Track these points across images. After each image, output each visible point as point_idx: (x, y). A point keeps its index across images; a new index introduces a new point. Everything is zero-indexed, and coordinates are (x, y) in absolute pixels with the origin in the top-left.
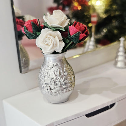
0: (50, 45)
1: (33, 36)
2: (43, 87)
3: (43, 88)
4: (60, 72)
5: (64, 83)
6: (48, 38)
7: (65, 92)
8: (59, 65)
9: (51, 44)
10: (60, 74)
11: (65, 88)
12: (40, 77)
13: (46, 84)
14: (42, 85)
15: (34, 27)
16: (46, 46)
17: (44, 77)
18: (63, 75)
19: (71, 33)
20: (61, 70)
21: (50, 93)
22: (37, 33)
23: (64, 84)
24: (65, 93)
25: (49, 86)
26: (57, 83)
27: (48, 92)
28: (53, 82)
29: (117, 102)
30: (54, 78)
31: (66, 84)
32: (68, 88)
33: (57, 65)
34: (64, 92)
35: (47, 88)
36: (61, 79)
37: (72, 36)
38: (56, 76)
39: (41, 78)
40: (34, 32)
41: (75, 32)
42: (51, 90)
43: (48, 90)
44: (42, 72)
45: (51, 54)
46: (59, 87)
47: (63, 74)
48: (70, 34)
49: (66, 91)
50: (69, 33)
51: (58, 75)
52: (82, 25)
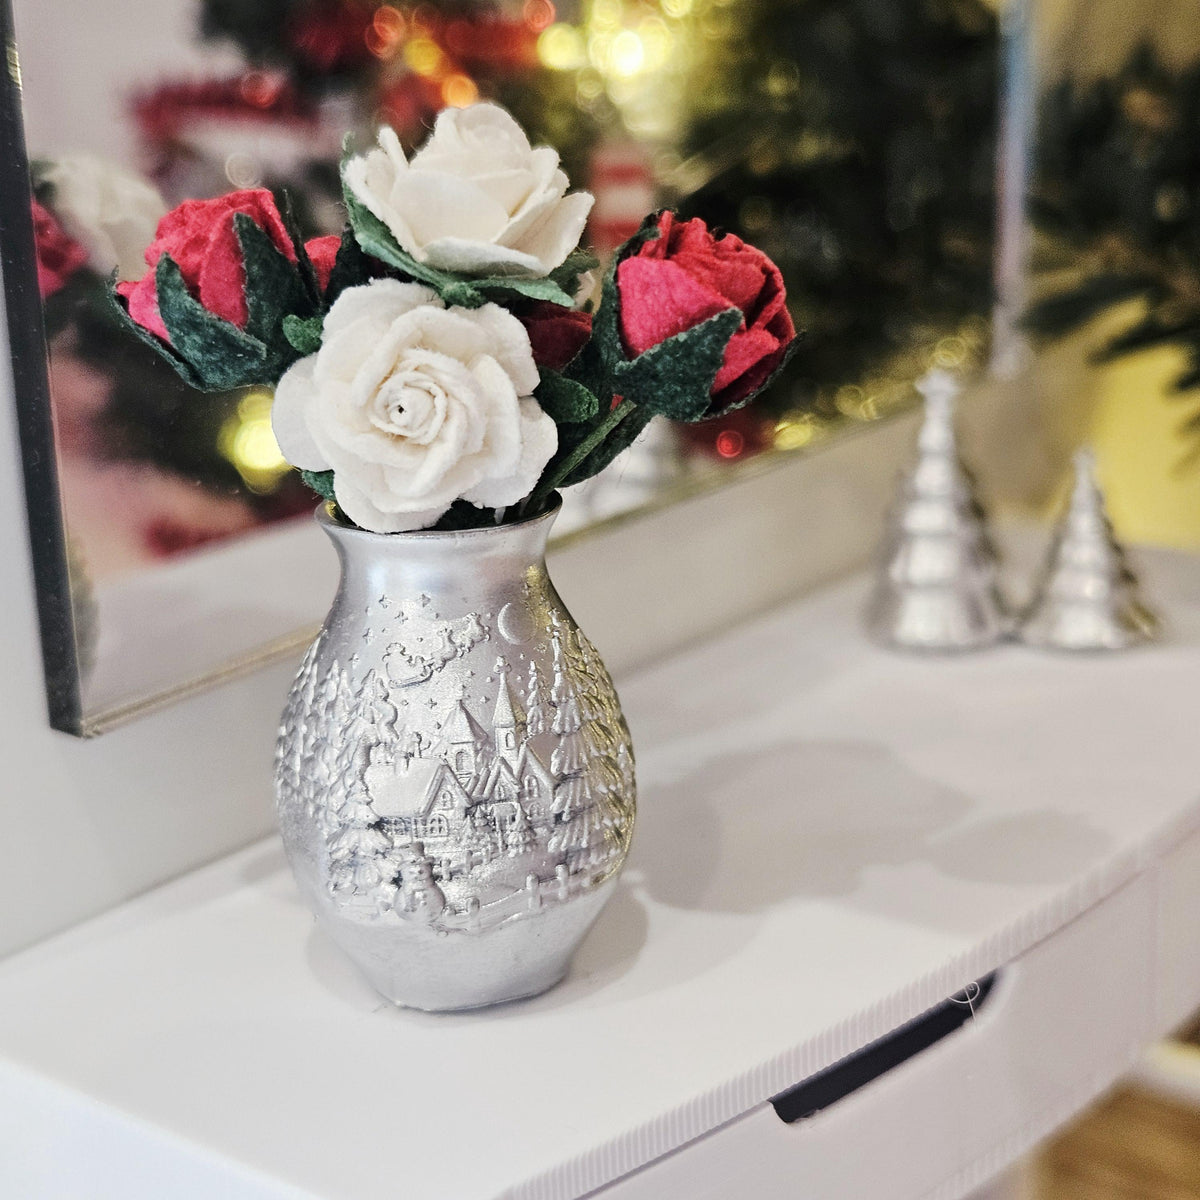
0: (426, 447)
1: (254, 354)
2: (354, 861)
3: (352, 864)
4: (515, 702)
5: (554, 808)
6: (408, 375)
7: (561, 893)
8: (503, 632)
9: (439, 438)
10: (521, 726)
11: (564, 859)
12: (307, 762)
13: (379, 825)
14: (334, 838)
15: (265, 265)
16: (396, 456)
17: (359, 762)
18: (548, 730)
19: (637, 327)
20: (526, 678)
21: (422, 914)
22: (291, 326)
23: (558, 817)
24: (568, 907)
25: (421, 847)
26: (497, 810)
27: (403, 903)
28: (461, 802)
29: (1015, 959)
30: (470, 764)
31: (575, 814)
32: (588, 850)
33: (488, 632)
34: (555, 899)
35: (389, 868)
36: (535, 768)
37: (656, 357)
38: (483, 739)
39: (324, 770)
40: (258, 318)
41: (685, 314)
42: (435, 878)
43: (409, 885)
44: (331, 706)
45: (424, 529)
46: (512, 852)
47: (549, 722)
48: (624, 339)
49: (573, 883)
50: (620, 327)
51: (501, 733)
52: (738, 249)
